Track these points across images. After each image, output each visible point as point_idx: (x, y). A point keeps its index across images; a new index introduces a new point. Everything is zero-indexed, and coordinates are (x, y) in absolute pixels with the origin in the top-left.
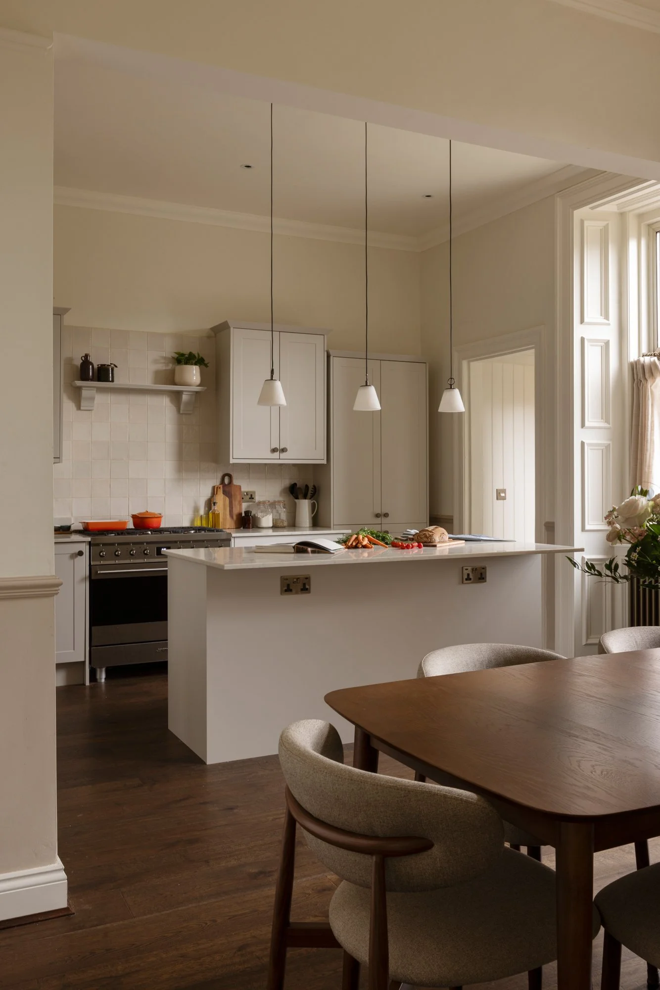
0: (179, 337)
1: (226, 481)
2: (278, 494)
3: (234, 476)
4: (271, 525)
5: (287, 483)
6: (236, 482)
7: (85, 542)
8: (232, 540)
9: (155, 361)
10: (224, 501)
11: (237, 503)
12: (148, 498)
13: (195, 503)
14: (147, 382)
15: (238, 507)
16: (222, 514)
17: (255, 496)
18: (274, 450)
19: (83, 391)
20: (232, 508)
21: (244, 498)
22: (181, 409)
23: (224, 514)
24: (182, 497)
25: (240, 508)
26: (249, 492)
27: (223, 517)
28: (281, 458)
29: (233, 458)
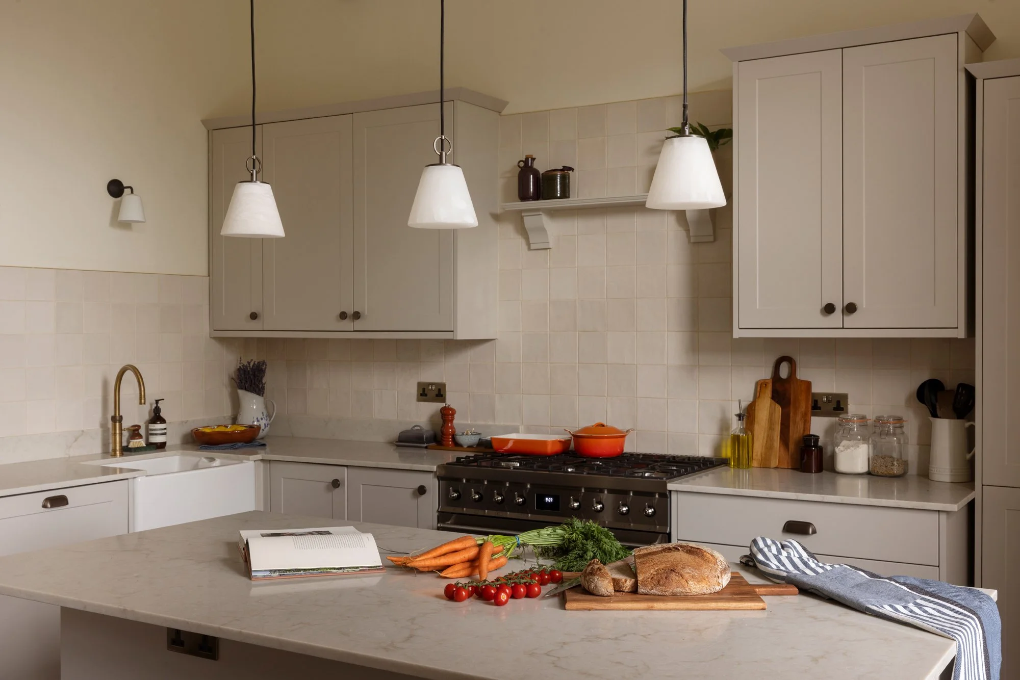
1: (784, 372)
3: (799, 361)
4: (863, 469)
5: (925, 377)
6: (802, 374)
7: (432, 472)
10: (771, 415)
11: (799, 418)
13: (723, 412)
14: (637, 189)
15: (801, 426)
16: (764, 437)
17: (847, 404)
18: (829, 309)
19: (525, 218)
20: (788, 427)
21: (820, 408)
22: (691, 234)
23: (770, 438)
24: (698, 401)
25: (804, 428)
26: (831, 394)
27: (766, 444)
28: (844, 327)
29: (739, 328)
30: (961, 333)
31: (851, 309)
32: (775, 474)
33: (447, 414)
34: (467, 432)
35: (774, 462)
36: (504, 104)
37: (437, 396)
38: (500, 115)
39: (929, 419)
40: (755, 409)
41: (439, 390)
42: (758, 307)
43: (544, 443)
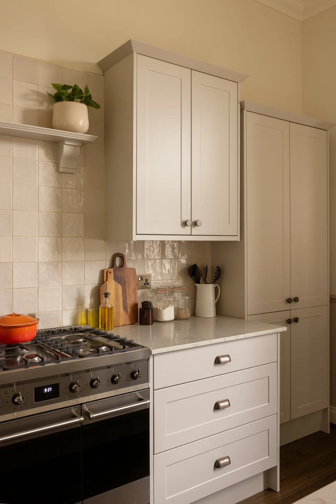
1: (118, 263)
2: (176, 277)
4: (172, 318)
6: (129, 264)
8: (151, 359)
9: (25, 96)
10: (116, 291)
11: (131, 291)
12: (14, 290)
13: (79, 293)
15: (132, 296)
17: (150, 281)
22: (61, 165)
23: (117, 307)
24: (61, 287)
25: (135, 297)
26: (143, 276)
27: (116, 311)
28: (191, 234)
29: (137, 234)
39: (195, 285)
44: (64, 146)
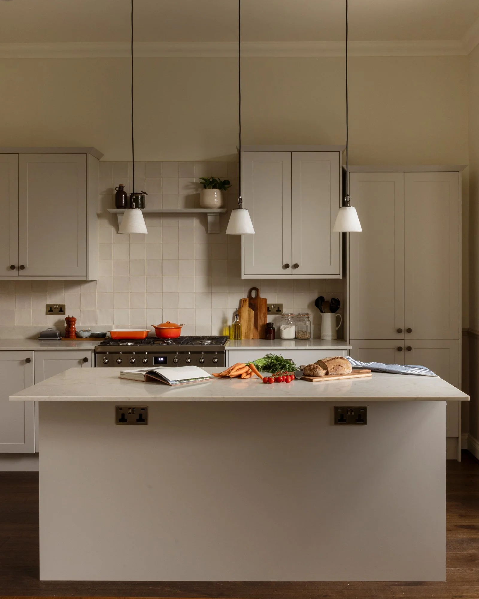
0: (207, 163)
1: (253, 295)
2: (306, 307)
3: (260, 289)
5: (315, 296)
6: (262, 296)
7: (91, 350)
8: (227, 352)
9: (187, 187)
10: (249, 314)
11: (262, 315)
12: (180, 309)
13: (224, 315)
14: (178, 206)
15: (263, 319)
16: (246, 325)
17: (282, 309)
18: (286, 266)
19: (118, 217)
20: (257, 320)
21: (270, 311)
22: (209, 229)
23: (249, 325)
24: (211, 309)
25: (265, 320)
26: (276, 304)
27: (247, 328)
28: (293, 274)
29: (244, 275)
30: (340, 277)
31: (296, 266)
32: (251, 341)
33: (70, 321)
34: (84, 330)
35: (252, 337)
36: (102, 155)
37: (59, 311)
38: (99, 161)
39: (320, 314)
40: (241, 312)
41: (61, 308)
42: (253, 265)
43: (142, 332)
44: (208, 217)
